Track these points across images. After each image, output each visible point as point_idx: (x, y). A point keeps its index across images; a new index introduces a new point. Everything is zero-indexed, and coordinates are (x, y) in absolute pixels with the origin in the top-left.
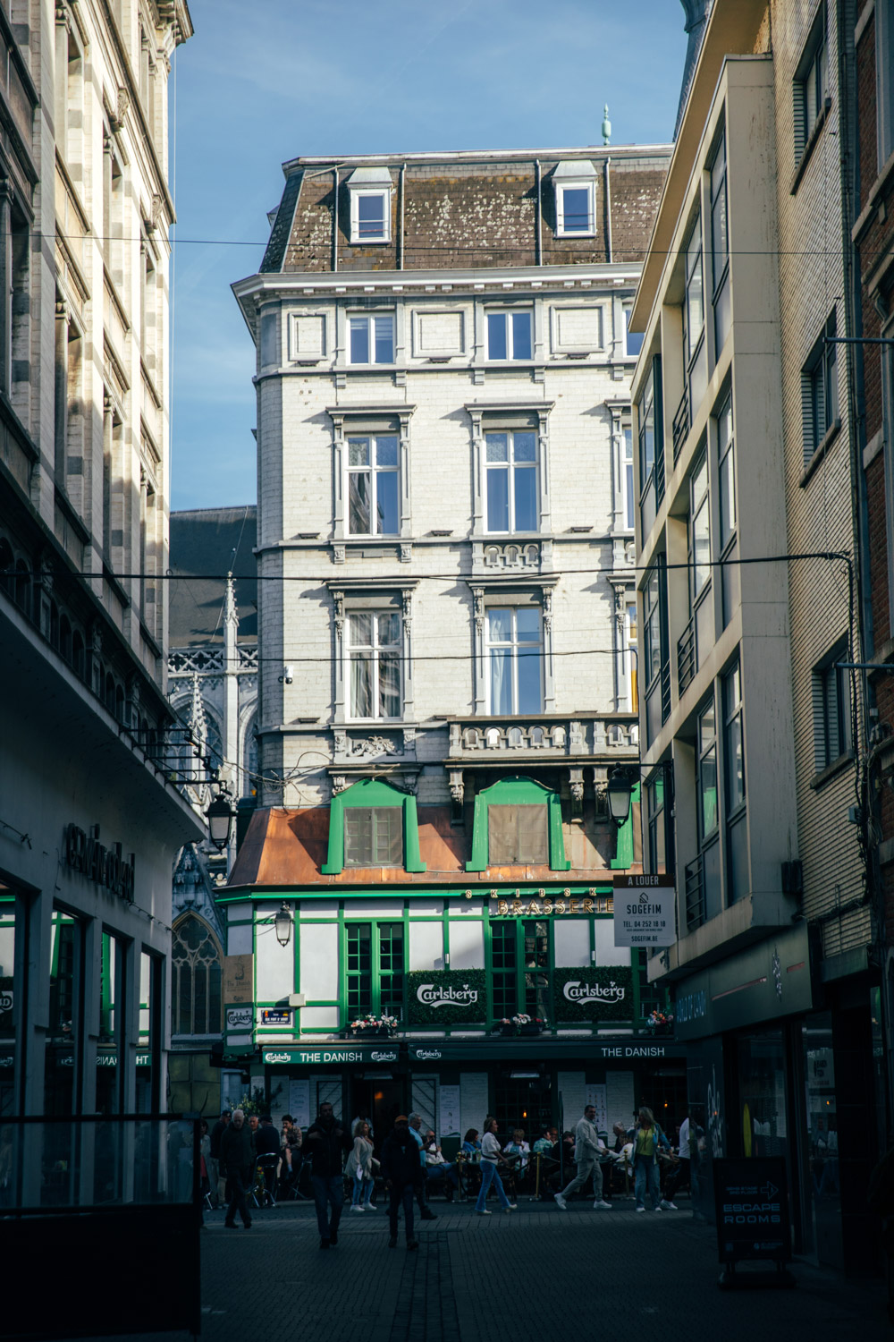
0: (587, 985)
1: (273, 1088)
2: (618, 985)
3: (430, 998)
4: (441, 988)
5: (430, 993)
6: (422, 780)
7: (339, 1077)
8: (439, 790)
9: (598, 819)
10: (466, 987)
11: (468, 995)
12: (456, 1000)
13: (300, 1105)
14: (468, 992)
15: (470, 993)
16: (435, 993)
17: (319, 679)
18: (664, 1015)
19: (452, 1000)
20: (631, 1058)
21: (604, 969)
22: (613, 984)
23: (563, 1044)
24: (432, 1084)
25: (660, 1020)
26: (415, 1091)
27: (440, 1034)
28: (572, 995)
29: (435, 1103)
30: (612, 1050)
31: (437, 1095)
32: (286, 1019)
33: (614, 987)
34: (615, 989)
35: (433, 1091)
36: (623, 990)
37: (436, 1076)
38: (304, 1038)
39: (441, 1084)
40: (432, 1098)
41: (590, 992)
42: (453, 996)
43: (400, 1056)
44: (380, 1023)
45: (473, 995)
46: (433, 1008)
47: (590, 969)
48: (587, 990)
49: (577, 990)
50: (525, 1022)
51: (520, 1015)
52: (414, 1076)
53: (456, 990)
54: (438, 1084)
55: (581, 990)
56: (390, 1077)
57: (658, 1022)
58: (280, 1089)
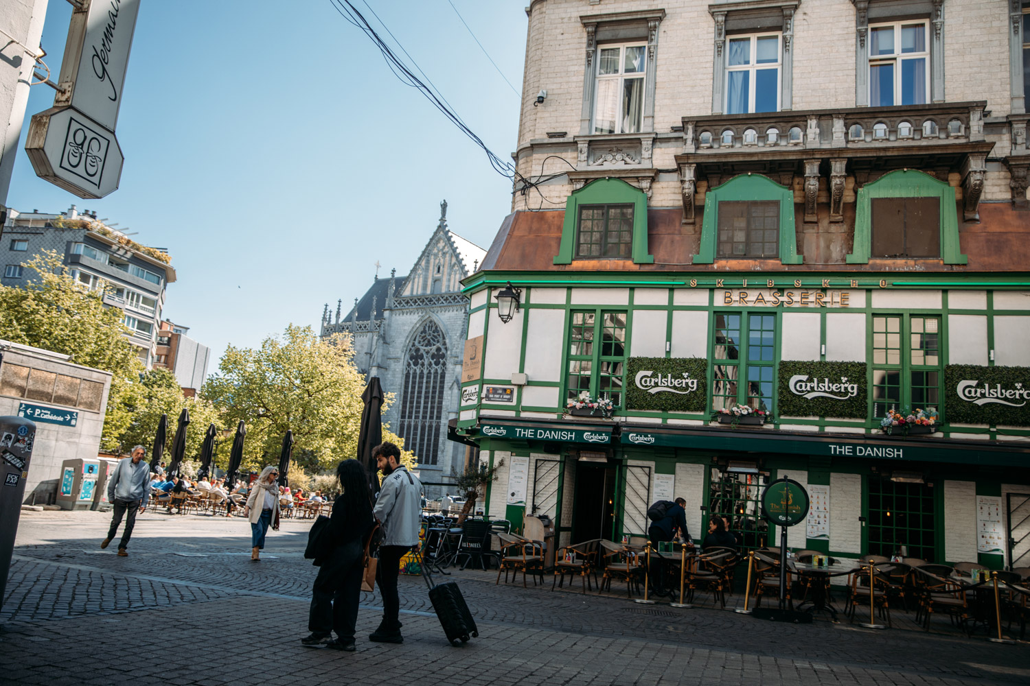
0: (815, 380)
1: (496, 463)
2: (850, 381)
3: (648, 384)
4: (660, 375)
5: (648, 379)
6: (656, 185)
7: (558, 458)
8: (672, 195)
9: (833, 219)
10: (685, 375)
11: (687, 383)
12: (675, 388)
13: (519, 480)
14: (687, 381)
15: (689, 381)
16: (653, 380)
17: (568, 101)
18: (903, 415)
19: (671, 387)
20: (863, 458)
21: (833, 364)
22: (844, 379)
23: (787, 438)
24: (647, 472)
25: (897, 419)
26: (629, 476)
27: (659, 421)
28: (798, 388)
29: (648, 490)
30: (841, 448)
31: (651, 482)
32: (508, 397)
33: (846, 382)
34: (846, 385)
35: (647, 478)
36: (855, 386)
37: (652, 464)
38: (524, 415)
39: (656, 472)
40: (646, 485)
41: (818, 386)
42: (671, 383)
43: (613, 439)
44: (596, 405)
45: (693, 383)
46: (650, 394)
47: (820, 363)
48: (815, 384)
49: (803, 384)
50: (745, 412)
51: (740, 406)
52: (630, 462)
53: (674, 377)
54: (653, 472)
55: (809, 384)
56: (605, 461)
57: (895, 422)
58: (501, 464)
